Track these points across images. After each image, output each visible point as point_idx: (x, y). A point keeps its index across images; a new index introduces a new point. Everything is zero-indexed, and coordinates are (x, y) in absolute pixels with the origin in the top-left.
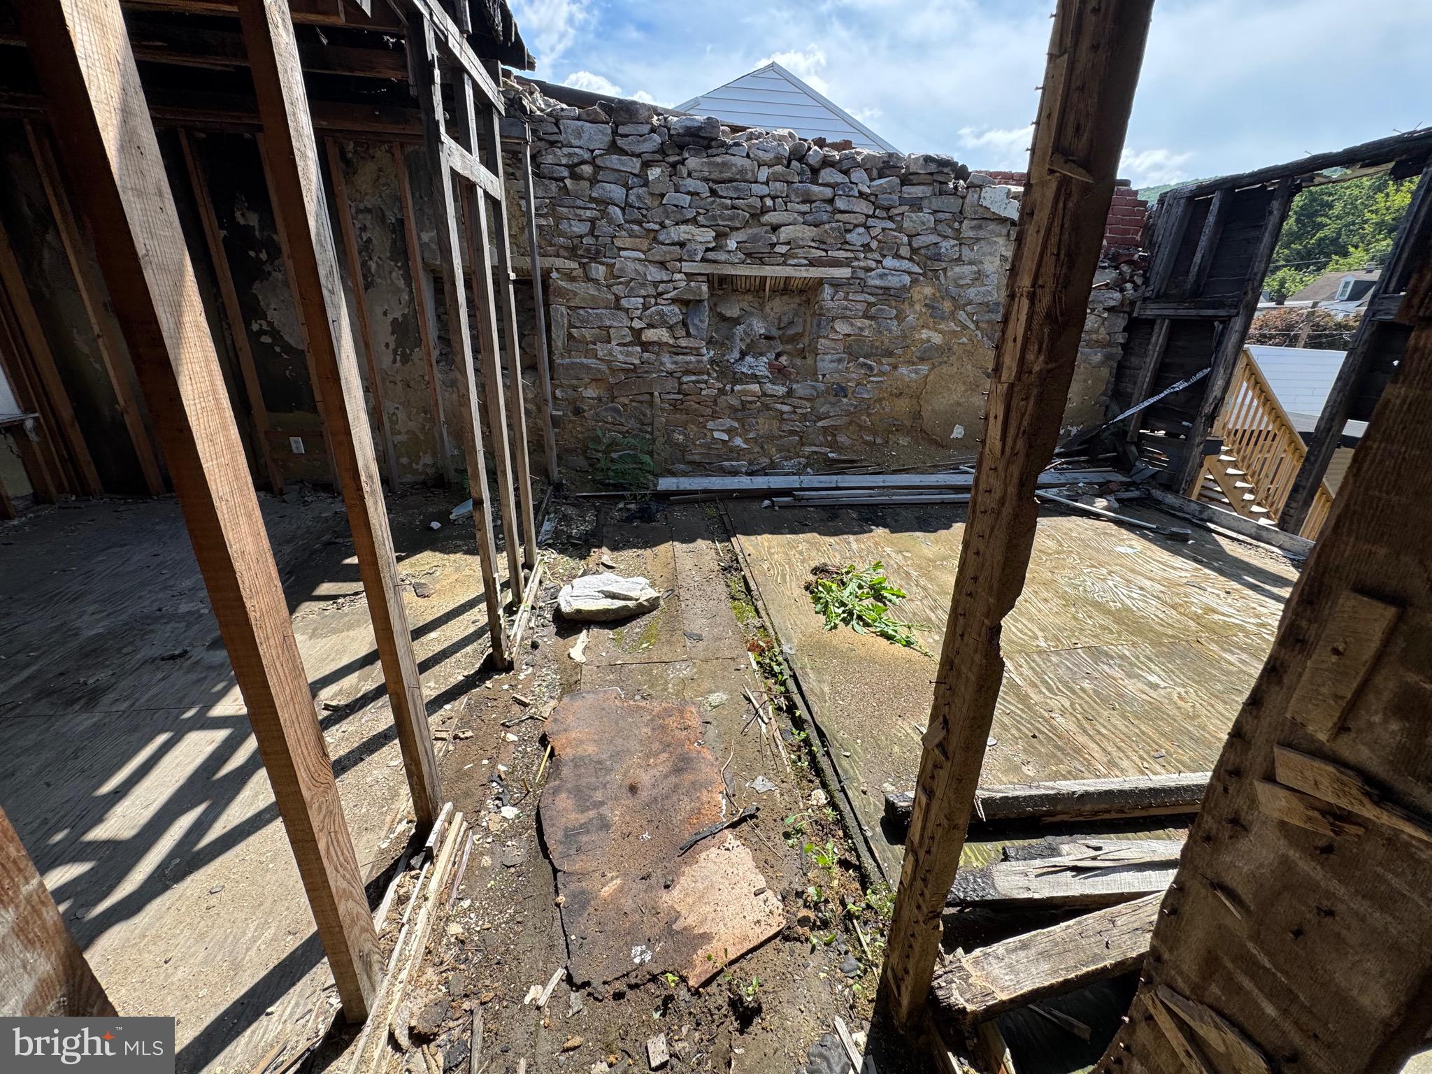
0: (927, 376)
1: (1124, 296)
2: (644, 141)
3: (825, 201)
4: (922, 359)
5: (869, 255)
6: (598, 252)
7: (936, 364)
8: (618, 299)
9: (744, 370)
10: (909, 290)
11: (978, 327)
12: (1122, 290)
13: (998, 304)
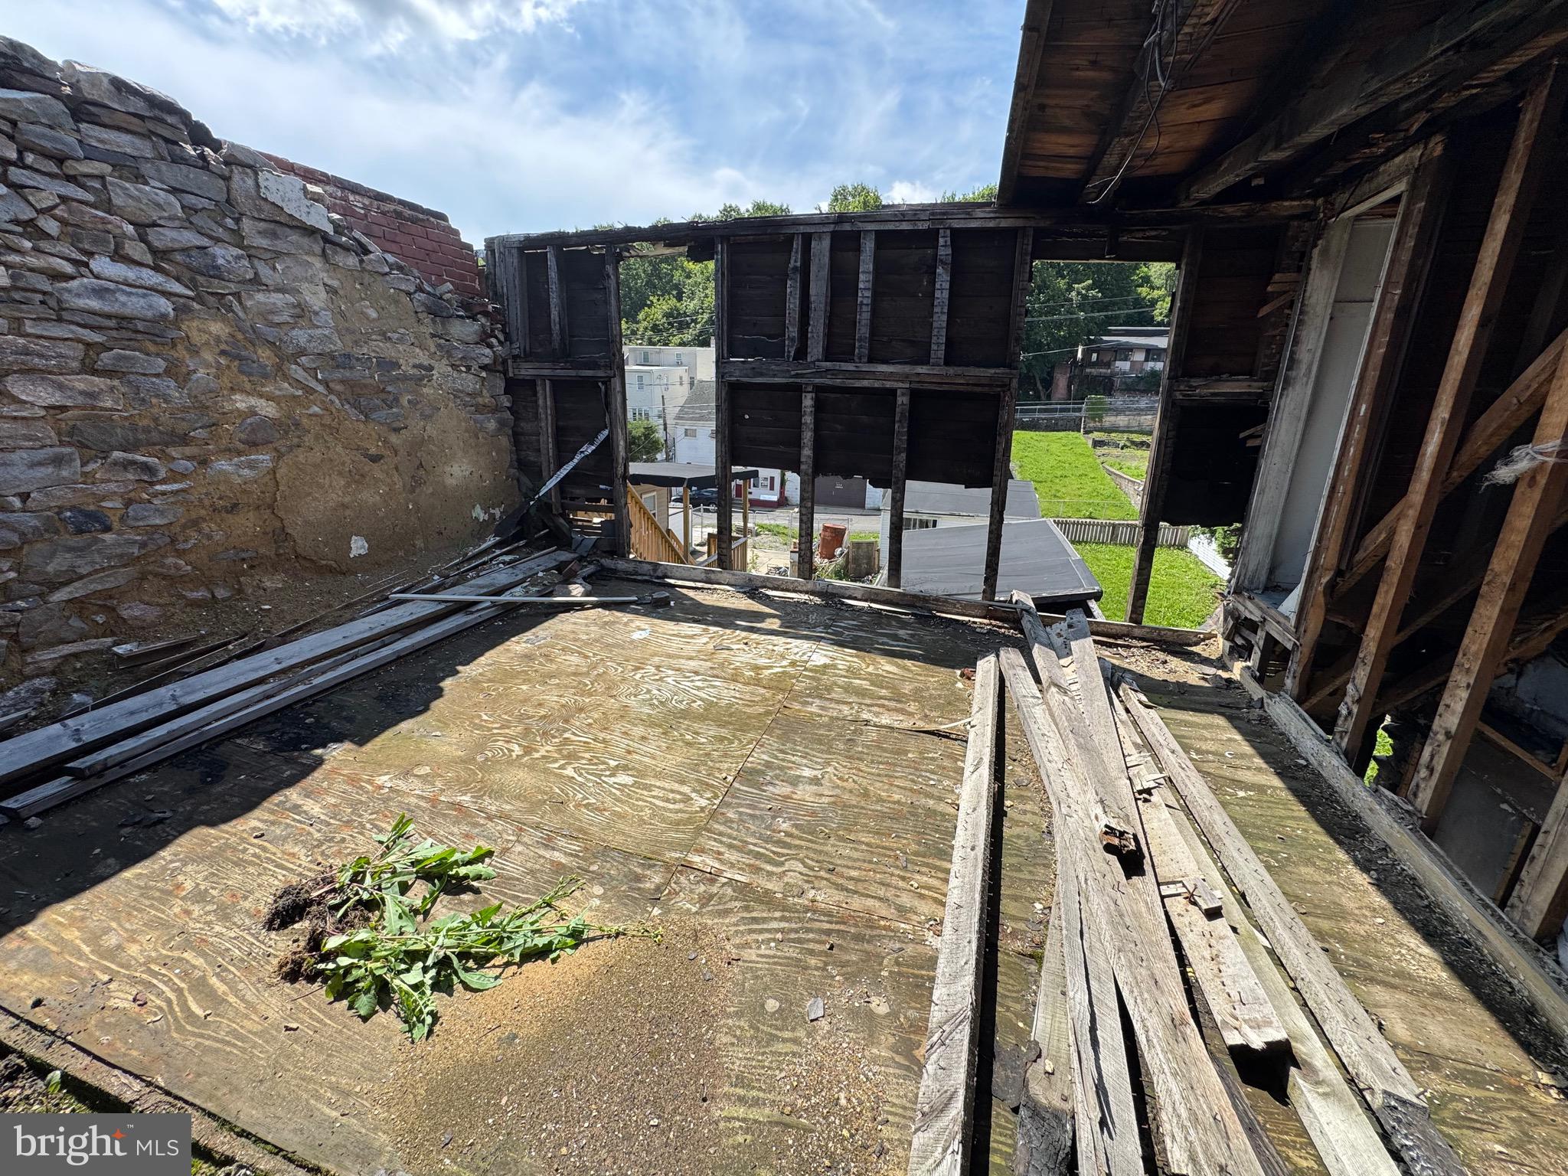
1: (494, 352)
5: (43, 245)
10: (176, 323)
11: (330, 390)
12: (490, 346)
13: (348, 356)
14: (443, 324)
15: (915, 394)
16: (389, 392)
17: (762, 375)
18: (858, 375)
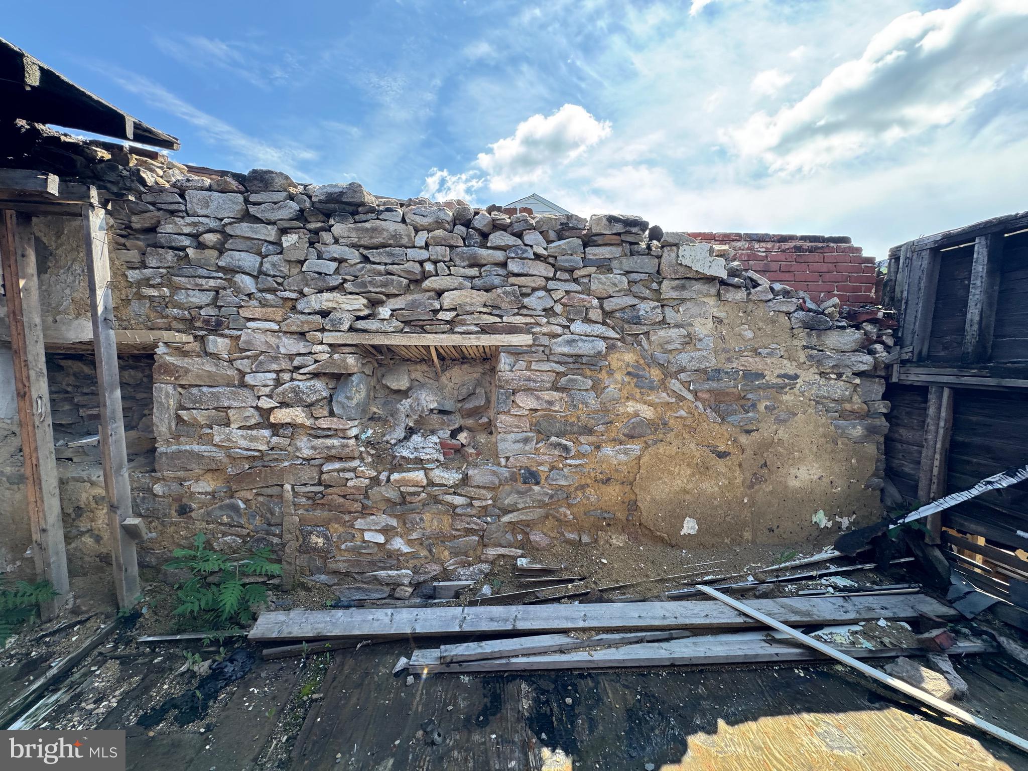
0: (639, 458)
1: (875, 359)
2: (280, 208)
3: (496, 264)
4: (631, 437)
5: (552, 320)
6: (219, 324)
7: (650, 443)
8: (243, 374)
9: (405, 453)
10: (605, 357)
11: (697, 398)
12: (871, 352)
13: (718, 371)
14: (818, 336)
16: (749, 399)
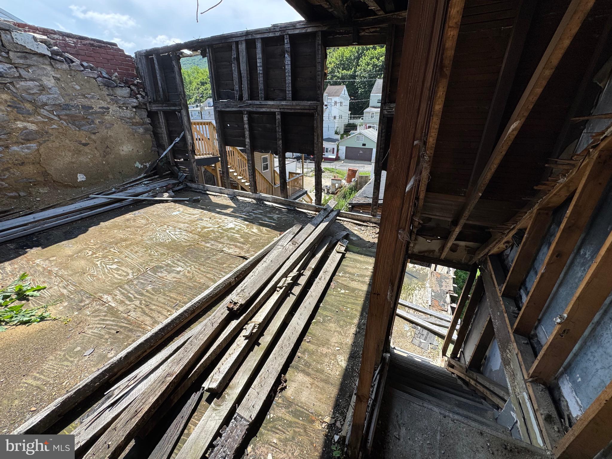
0: (38, 150)
1: (139, 101)
4: (27, 140)
7: (41, 142)
11: (61, 119)
12: (137, 98)
13: (67, 105)
15: (283, 114)
16: (89, 119)
17: (228, 107)
18: (261, 106)
